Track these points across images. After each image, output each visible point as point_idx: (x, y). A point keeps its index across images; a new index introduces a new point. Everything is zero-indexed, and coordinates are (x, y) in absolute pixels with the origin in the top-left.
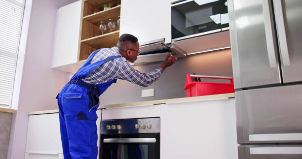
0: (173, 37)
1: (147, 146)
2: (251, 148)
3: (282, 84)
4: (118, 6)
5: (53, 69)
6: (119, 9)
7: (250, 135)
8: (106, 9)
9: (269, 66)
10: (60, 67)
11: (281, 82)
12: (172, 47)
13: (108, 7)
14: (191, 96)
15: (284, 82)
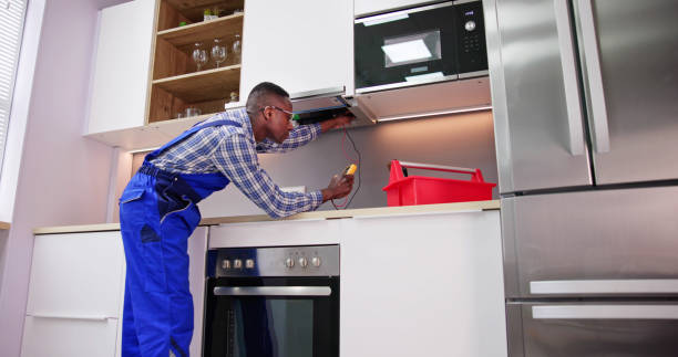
0: (358, 85)
1: (312, 301)
2: (534, 308)
3: (595, 187)
4: (237, 14)
5: (85, 137)
6: (241, 20)
7: (532, 283)
8: (209, 19)
9: (569, 152)
10: (101, 135)
11: (591, 183)
12: (355, 104)
13: (213, 14)
14: (401, 204)
15: (598, 183)
